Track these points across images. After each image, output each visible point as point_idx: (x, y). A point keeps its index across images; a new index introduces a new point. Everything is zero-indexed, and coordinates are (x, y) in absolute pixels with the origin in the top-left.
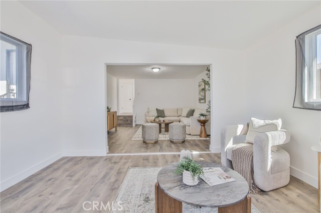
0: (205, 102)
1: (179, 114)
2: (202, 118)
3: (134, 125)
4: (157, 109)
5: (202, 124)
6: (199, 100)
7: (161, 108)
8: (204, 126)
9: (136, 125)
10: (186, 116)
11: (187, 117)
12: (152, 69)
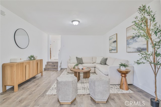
0: (117, 52)
1: (94, 61)
2: (123, 69)
3: (59, 69)
4: (77, 58)
5: (123, 75)
6: (110, 51)
7: (79, 57)
8: (125, 77)
9: (61, 69)
10: (99, 63)
11: (101, 64)
12: (73, 21)
